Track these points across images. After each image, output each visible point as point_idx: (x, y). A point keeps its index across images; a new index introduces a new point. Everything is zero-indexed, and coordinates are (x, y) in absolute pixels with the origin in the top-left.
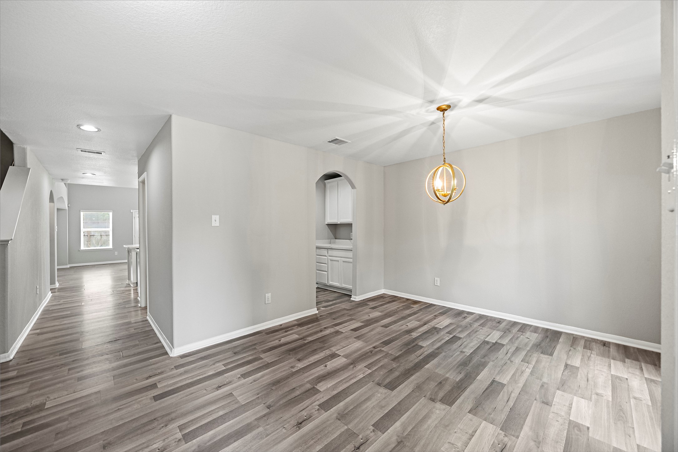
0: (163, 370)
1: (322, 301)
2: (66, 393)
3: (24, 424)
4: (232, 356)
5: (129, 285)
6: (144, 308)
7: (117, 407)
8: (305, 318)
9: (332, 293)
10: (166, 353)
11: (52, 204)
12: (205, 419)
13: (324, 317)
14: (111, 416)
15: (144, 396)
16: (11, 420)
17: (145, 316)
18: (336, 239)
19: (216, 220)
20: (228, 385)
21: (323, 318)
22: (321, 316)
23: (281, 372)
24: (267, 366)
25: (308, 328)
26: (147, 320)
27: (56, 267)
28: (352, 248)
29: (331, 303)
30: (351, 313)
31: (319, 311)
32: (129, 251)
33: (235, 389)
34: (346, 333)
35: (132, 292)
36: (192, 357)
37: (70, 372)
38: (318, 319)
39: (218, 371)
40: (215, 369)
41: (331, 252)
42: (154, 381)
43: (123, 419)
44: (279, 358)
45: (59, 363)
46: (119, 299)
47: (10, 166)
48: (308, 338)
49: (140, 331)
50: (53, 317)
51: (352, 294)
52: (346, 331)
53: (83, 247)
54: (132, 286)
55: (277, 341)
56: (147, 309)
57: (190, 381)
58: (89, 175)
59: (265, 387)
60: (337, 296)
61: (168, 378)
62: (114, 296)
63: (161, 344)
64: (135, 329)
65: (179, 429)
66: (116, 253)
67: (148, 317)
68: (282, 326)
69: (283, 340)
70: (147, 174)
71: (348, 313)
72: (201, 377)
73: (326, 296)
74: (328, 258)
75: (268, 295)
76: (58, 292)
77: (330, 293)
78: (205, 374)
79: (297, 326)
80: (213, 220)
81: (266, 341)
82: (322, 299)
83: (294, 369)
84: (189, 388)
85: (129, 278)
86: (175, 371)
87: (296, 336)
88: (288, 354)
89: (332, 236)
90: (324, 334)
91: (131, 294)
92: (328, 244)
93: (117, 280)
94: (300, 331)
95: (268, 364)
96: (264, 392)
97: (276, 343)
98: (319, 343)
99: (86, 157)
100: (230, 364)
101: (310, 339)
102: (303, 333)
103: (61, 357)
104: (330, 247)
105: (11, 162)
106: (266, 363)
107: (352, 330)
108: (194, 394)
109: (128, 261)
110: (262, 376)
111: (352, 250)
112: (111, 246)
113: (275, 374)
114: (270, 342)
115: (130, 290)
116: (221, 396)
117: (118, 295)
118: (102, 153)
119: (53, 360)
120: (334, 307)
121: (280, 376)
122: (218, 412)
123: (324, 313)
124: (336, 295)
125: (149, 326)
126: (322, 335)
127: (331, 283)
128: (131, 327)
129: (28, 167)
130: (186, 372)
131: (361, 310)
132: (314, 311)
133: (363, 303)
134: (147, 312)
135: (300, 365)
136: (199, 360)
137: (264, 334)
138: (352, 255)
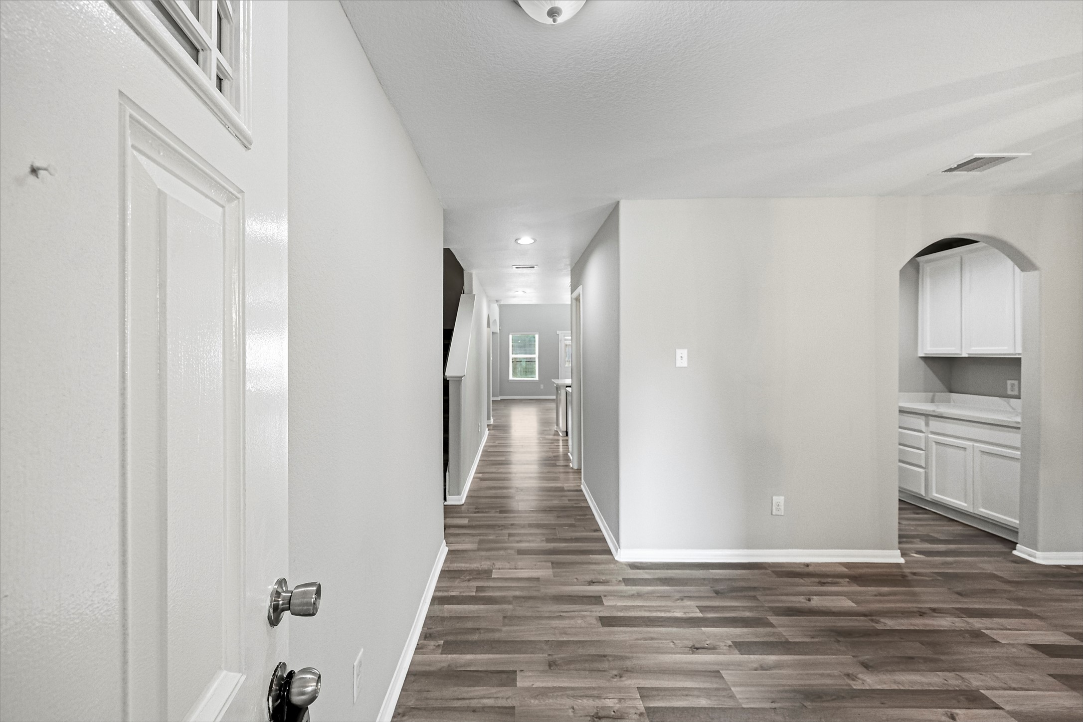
0: (608, 577)
1: (914, 537)
2: (507, 565)
3: (479, 589)
4: (711, 597)
5: (556, 433)
6: (577, 471)
7: (559, 612)
8: (868, 567)
9: (940, 520)
10: (609, 552)
11: (489, 329)
12: (677, 698)
13: (926, 581)
14: (553, 622)
15: (589, 611)
16: (467, 577)
17: (579, 484)
18: (951, 392)
19: (682, 358)
20: (711, 651)
21: (923, 580)
22: (914, 574)
23: (822, 675)
24: (785, 647)
25: (880, 594)
26: (581, 491)
27: (492, 399)
28: (1018, 423)
29: (942, 547)
30: (1021, 594)
31: (908, 558)
32: (558, 388)
33: (728, 665)
34: (1014, 650)
35: (561, 443)
36: (646, 573)
37: (511, 538)
38: (907, 578)
39: (690, 616)
40: (685, 610)
41: (935, 424)
42: (599, 591)
43: (566, 634)
44: (813, 640)
45: (500, 522)
46: (549, 451)
47: (462, 295)
48: (882, 620)
49: (575, 505)
50: (491, 461)
51: (1017, 539)
52: (1012, 642)
53: (511, 378)
54: (561, 434)
55: (802, 599)
56: (581, 472)
57: (647, 614)
58: (520, 293)
59: (786, 691)
60: (958, 532)
61: (616, 594)
62: (544, 446)
63: (601, 534)
64: (569, 500)
65: (639, 693)
66: (542, 387)
67: (582, 486)
68: (811, 569)
69: (816, 602)
70: (583, 287)
71: (1010, 592)
72: (663, 614)
73: (922, 525)
74: (927, 438)
75: (779, 500)
76: (493, 430)
77: (933, 520)
78: (669, 611)
79: (848, 580)
80: (678, 357)
81: (775, 589)
82: (912, 531)
83: (854, 683)
84: (647, 626)
85: (558, 425)
86: (623, 587)
87: (847, 604)
88: (833, 639)
89: (938, 384)
90: (933, 625)
91: (559, 446)
92: (926, 402)
93: (545, 423)
94: (860, 593)
95: (787, 642)
96: (787, 704)
97: (799, 601)
98: (918, 644)
99: (519, 274)
100: (710, 611)
101: (890, 623)
102: (868, 602)
103: (501, 515)
104: (934, 411)
105: (461, 291)
106: (783, 640)
107: (1035, 647)
108: (656, 641)
109: (557, 397)
110: (778, 666)
111: (1019, 428)
112: (537, 378)
113: (807, 674)
114: (787, 595)
115: (559, 440)
116: (700, 668)
117: (548, 446)
118: (535, 267)
119: (494, 517)
120: (955, 562)
121: (821, 685)
122: (698, 697)
123: (924, 568)
124: (958, 529)
125: (583, 500)
126: (926, 625)
127: (935, 495)
128: (565, 496)
129: (474, 293)
130: (639, 596)
131: (1064, 597)
132: (894, 557)
133: (1067, 576)
134: (581, 478)
135: (870, 681)
136: (658, 582)
137: (769, 571)
138: (1019, 440)
